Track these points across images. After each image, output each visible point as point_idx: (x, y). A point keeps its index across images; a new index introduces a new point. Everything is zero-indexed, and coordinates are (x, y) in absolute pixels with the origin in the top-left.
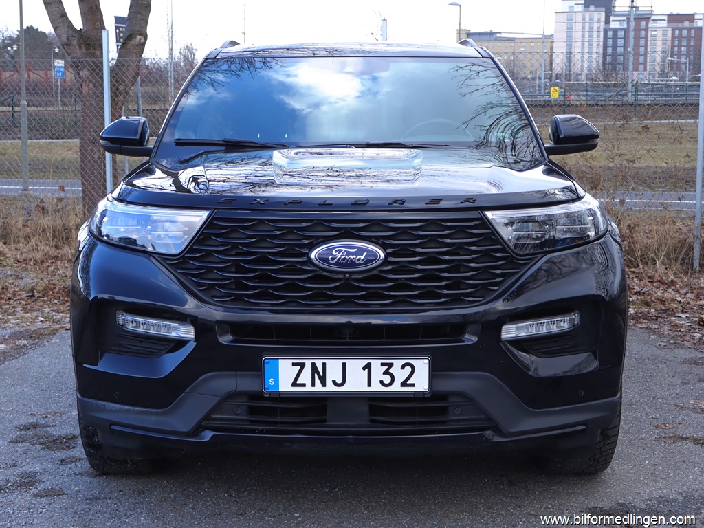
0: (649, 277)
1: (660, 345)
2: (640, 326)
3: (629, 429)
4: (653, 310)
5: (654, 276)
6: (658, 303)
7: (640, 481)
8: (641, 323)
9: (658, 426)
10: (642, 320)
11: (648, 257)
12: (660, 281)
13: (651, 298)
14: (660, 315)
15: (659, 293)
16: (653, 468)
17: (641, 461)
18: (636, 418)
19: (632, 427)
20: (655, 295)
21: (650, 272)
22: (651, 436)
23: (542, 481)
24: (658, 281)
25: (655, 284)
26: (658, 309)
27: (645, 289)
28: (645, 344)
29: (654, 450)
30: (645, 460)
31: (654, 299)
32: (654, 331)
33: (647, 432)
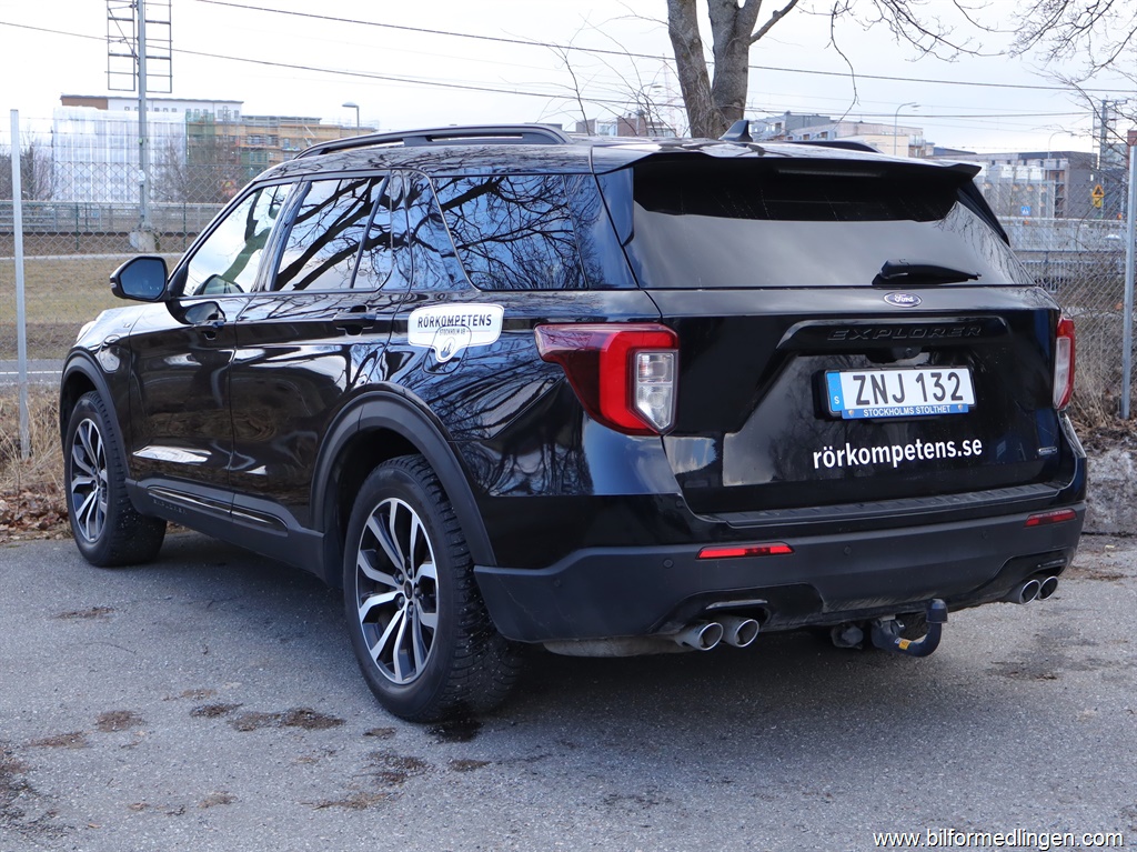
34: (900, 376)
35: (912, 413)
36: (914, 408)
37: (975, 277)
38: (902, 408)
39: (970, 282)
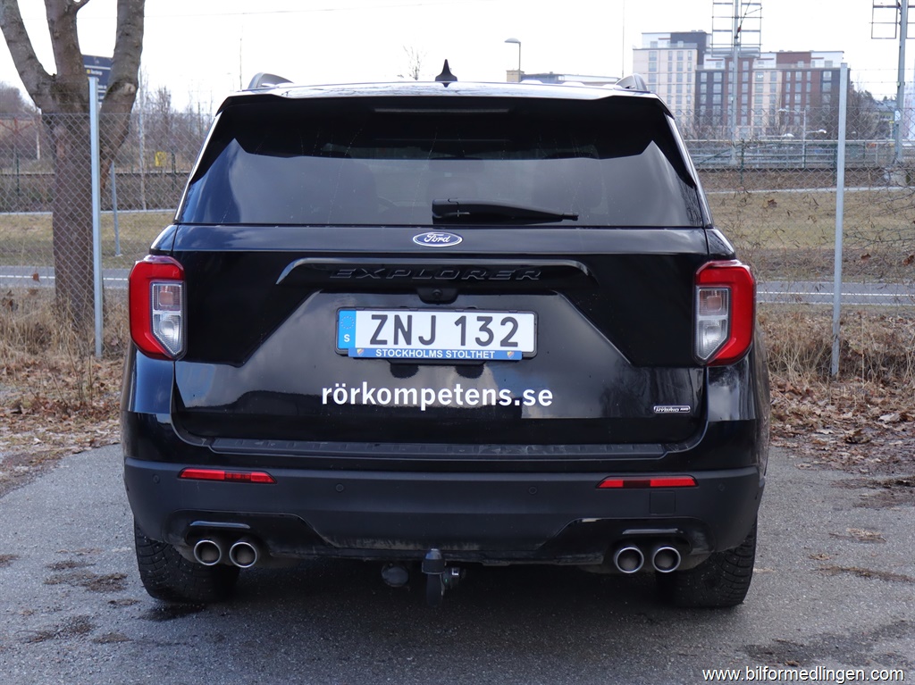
0: (779, 387)
1: (802, 466)
2: (776, 444)
3: (779, 561)
4: (788, 426)
5: (785, 385)
6: (793, 417)
7: (799, 617)
8: (776, 441)
9: (812, 557)
10: (777, 438)
11: (776, 362)
12: (793, 391)
13: (785, 411)
14: (798, 431)
15: (794, 406)
16: (812, 603)
17: (798, 595)
18: (786, 549)
19: (782, 559)
20: (790, 408)
21: (781, 380)
22: (805, 568)
23: (687, 619)
24: (790, 391)
25: (787, 395)
26: (795, 424)
27: (775, 401)
28: (784, 465)
29: (810, 584)
30: (802, 594)
31: (788, 413)
32: (793, 450)
33: (800, 564)
34: (433, 318)
35: (441, 356)
36: (444, 351)
37: (574, 218)
38: (427, 351)
39: (565, 222)
